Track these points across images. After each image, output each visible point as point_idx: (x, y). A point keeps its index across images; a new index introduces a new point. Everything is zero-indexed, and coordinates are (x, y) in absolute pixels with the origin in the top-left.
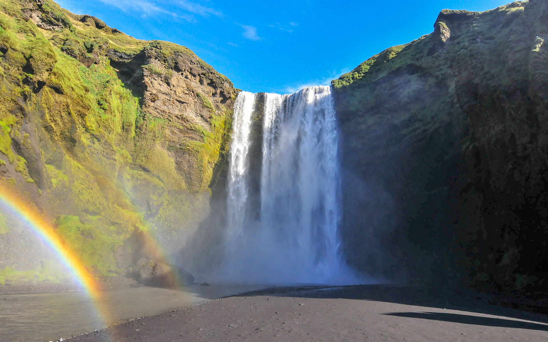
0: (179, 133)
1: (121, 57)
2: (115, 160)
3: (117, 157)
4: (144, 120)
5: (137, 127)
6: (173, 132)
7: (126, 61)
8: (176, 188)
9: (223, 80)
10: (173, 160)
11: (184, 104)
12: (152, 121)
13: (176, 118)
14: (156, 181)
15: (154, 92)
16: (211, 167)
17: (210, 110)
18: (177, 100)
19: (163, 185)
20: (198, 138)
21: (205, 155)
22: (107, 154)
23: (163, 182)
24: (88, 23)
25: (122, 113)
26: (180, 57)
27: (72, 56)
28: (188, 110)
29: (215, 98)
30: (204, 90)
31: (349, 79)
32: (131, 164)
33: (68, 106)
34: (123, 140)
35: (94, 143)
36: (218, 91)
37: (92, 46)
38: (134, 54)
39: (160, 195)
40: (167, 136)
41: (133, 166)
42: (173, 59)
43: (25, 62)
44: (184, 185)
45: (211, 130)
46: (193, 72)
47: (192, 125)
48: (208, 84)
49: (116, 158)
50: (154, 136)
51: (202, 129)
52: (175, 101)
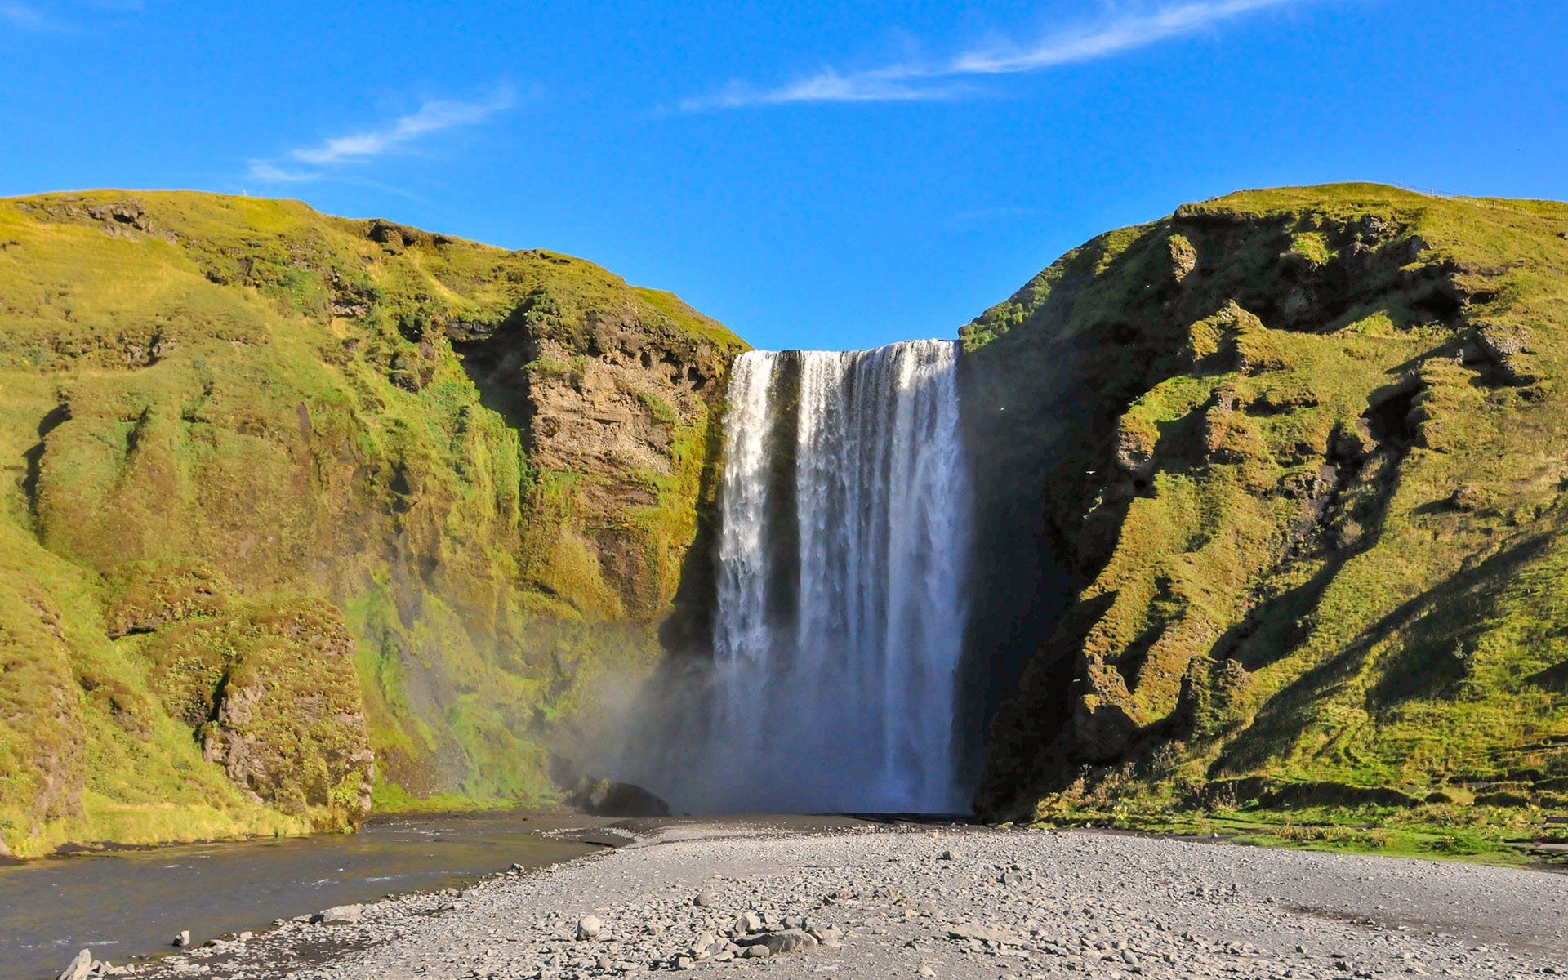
0: (604, 494)
1: (473, 331)
2: (491, 578)
3: (494, 571)
4: (536, 483)
5: (523, 500)
6: (592, 497)
7: (484, 338)
8: (605, 618)
9: (696, 343)
10: (594, 556)
11: (612, 425)
12: (552, 483)
13: (596, 462)
14: (565, 610)
15: (551, 414)
16: (676, 556)
17: (668, 425)
18: (595, 420)
19: (580, 616)
20: (645, 498)
21: (662, 534)
22: (477, 568)
23: (579, 610)
24: (391, 245)
25: (494, 472)
26: (599, 324)
27: (409, 389)
28: (621, 436)
29: (679, 389)
30: (651, 380)
31: (1000, 326)
32: (517, 580)
33: (430, 510)
34: (500, 532)
35: (455, 552)
36: (685, 371)
37: (418, 324)
38: (499, 322)
39: (575, 639)
40: (582, 508)
41: (521, 583)
42: (587, 331)
43: (393, 473)
44: (620, 608)
45: (673, 469)
46: (629, 347)
47: (630, 471)
48: (661, 360)
49: (493, 573)
50: (558, 514)
51: (652, 478)
52: (593, 422)
